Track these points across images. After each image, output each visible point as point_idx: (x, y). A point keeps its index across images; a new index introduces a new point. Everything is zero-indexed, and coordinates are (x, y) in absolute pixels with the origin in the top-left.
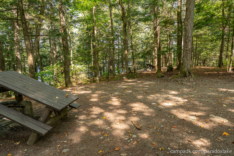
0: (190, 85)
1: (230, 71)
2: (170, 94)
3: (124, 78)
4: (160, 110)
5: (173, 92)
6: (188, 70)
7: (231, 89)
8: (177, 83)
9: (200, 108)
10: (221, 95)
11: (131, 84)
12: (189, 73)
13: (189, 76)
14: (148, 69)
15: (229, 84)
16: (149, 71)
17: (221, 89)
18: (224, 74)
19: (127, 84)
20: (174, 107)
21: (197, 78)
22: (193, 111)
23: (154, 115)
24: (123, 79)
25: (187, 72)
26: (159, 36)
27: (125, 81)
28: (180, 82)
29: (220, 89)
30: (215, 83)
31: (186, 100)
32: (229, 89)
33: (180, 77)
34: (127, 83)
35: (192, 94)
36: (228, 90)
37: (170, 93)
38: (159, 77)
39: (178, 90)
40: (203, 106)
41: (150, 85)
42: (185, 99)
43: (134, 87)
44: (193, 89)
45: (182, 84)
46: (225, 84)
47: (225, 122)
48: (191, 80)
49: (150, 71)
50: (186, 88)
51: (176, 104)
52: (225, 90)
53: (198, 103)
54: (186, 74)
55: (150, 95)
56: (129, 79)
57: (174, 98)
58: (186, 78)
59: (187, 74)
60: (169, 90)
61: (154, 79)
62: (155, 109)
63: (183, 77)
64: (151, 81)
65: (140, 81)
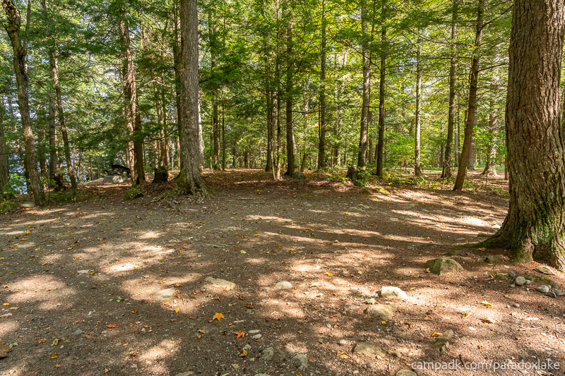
0: (194, 214)
1: (279, 178)
2: (140, 240)
3: (27, 205)
4: (94, 287)
5: (151, 234)
6: (194, 178)
7: (268, 216)
8: (168, 209)
9: (193, 265)
10: (247, 229)
11: (42, 222)
12: (197, 186)
13: (196, 191)
14: (115, 178)
15: (270, 204)
16: (118, 183)
17: (252, 216)
18: (268, 185)
19: (30, 223)
20: (135, 274)
21: (214, 194)
22: (175, 276)
23: (70, 305)
24: (22, 210)
25: (193, 184)
26: (134, 95)
27: (25, 216)
28: (174, 207)
29: (249, 217)
30: (244, 205)
31: (171, 251)
32: (265, 215)
33: (179, 196)
34: (31, 220)
35: (189, 234)
36: (263, 218)
37: (142, 237)
38: (129, 199)
39: (163, 227)
40: (201, 260)
41: (95, 221)
42: (170, 247)
43: (48, 231)
44: (197, 222)
45: (179, 211)
46: (263, 204)
47: (228, 289)
48: (201, 200)
49: (121, 181)
50: (184, 221)
51: (145, 263)
52: (257, 217)
53: (195, 255)
54: (190, 188)
55: (85, 250)
56: (42, 207)
57: (146, 248)
58: (190, 196)
59: (193, 187)
60: (141, 229)
61: (116, 203)
62: (82, 287)
63: (184, 194)
64: (107, 209)
65: (75, 210)
